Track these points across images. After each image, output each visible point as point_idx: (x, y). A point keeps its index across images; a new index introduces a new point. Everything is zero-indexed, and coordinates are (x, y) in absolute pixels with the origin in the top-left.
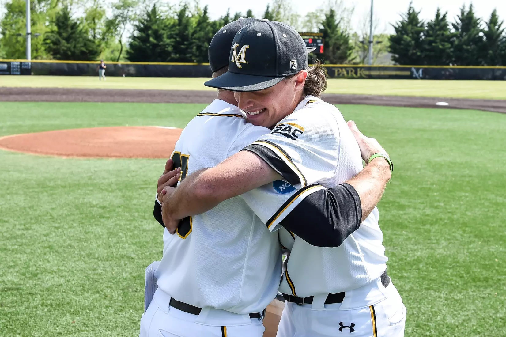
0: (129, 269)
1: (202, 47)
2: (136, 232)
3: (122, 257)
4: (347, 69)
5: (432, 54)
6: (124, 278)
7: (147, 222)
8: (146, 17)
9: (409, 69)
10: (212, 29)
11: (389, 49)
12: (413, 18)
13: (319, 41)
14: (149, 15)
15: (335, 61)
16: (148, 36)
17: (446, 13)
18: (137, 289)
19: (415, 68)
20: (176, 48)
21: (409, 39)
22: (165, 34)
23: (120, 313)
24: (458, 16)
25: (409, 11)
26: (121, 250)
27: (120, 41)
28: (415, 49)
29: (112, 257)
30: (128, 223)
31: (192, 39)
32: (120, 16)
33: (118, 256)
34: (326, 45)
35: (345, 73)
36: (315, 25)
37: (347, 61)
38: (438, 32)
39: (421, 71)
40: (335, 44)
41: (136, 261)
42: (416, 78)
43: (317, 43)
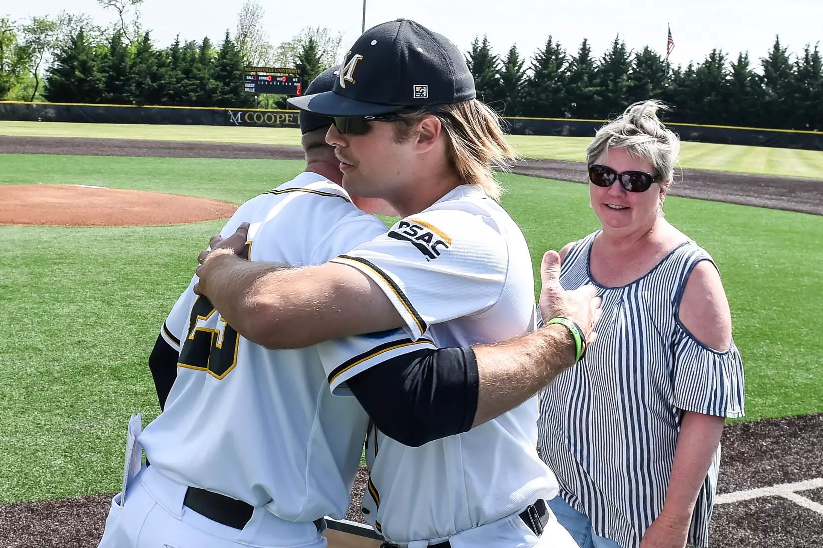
0: (35, 363)
1: (144, 84)
2: (46, 318)
3: (27, 348)
6: (29, 373)
7: (60, 306)
8: (70, 44)
10: (156, 61)
13: (295, 80)
14: (74, 43)
16: (73, 68)
18: (44, 387)
20: (110, 84)
22: (95, 66)
23: (22, 416)
24: (469, 53)
26: (25, 339)
27: (35, 75)
29: (13, 348)
30: (36, 306)
31: (130, 73)
32: (34, 42)
33: (22, 347)
36: (290, 59)
41: (44, 353)
43: (293, 82)
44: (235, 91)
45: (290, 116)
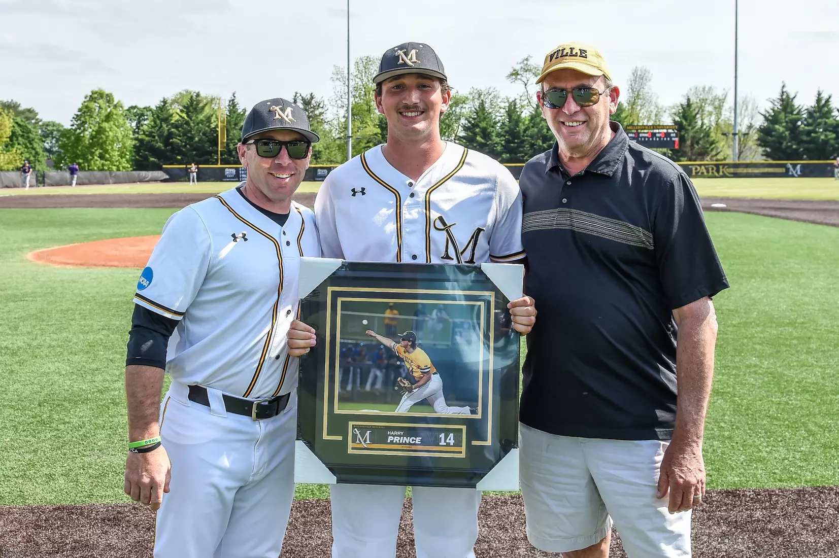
1: (536, 145)
4: (707, 167)
5: (812, 146)
8: (473, 115)
9: (784, 166)
11: (759, 142)
12: (786, 103)
13: (673, 135)
14: (477, 113)
15: (694, 157)
17: (830, 97)
19: (791, 164)
21: (781, 129)
22: (494, 131)
25: (782, 96)
28: (790, 142)
31: (523, 136)
34: (682, 140)
35: (705, 171)
36: (669, 117)
37: (708, 158)
38: (819, 120)
39: (798, 167)
40: (693, 138)
42: (793, 176)
43: (671, 138)
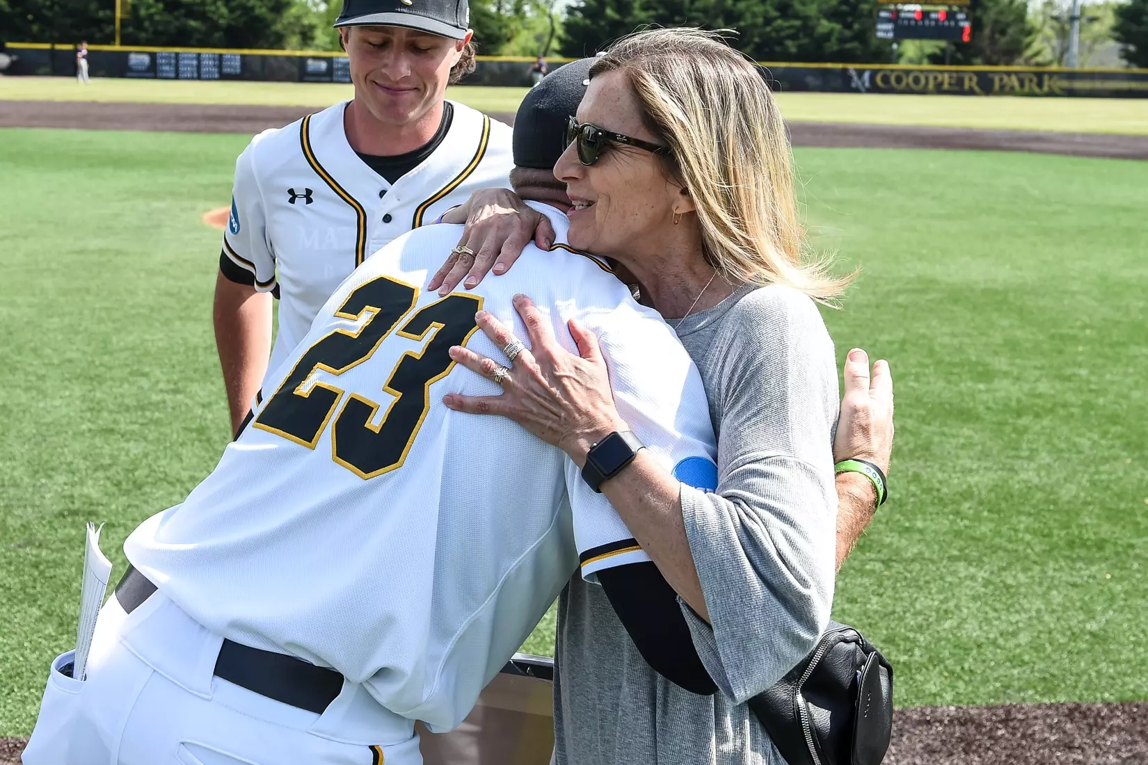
4: (1021, 75)
11: (1117, 34)
13: (961, 16)
16: (604, 5)
27: (550, 16)
31: (690, 10)
34: (977, 25)
35: (1016, 83)
37: (1021, 60)
40: (996, 22)
43: (957, 21)
44: (863, 36)
45: (950, 77)
